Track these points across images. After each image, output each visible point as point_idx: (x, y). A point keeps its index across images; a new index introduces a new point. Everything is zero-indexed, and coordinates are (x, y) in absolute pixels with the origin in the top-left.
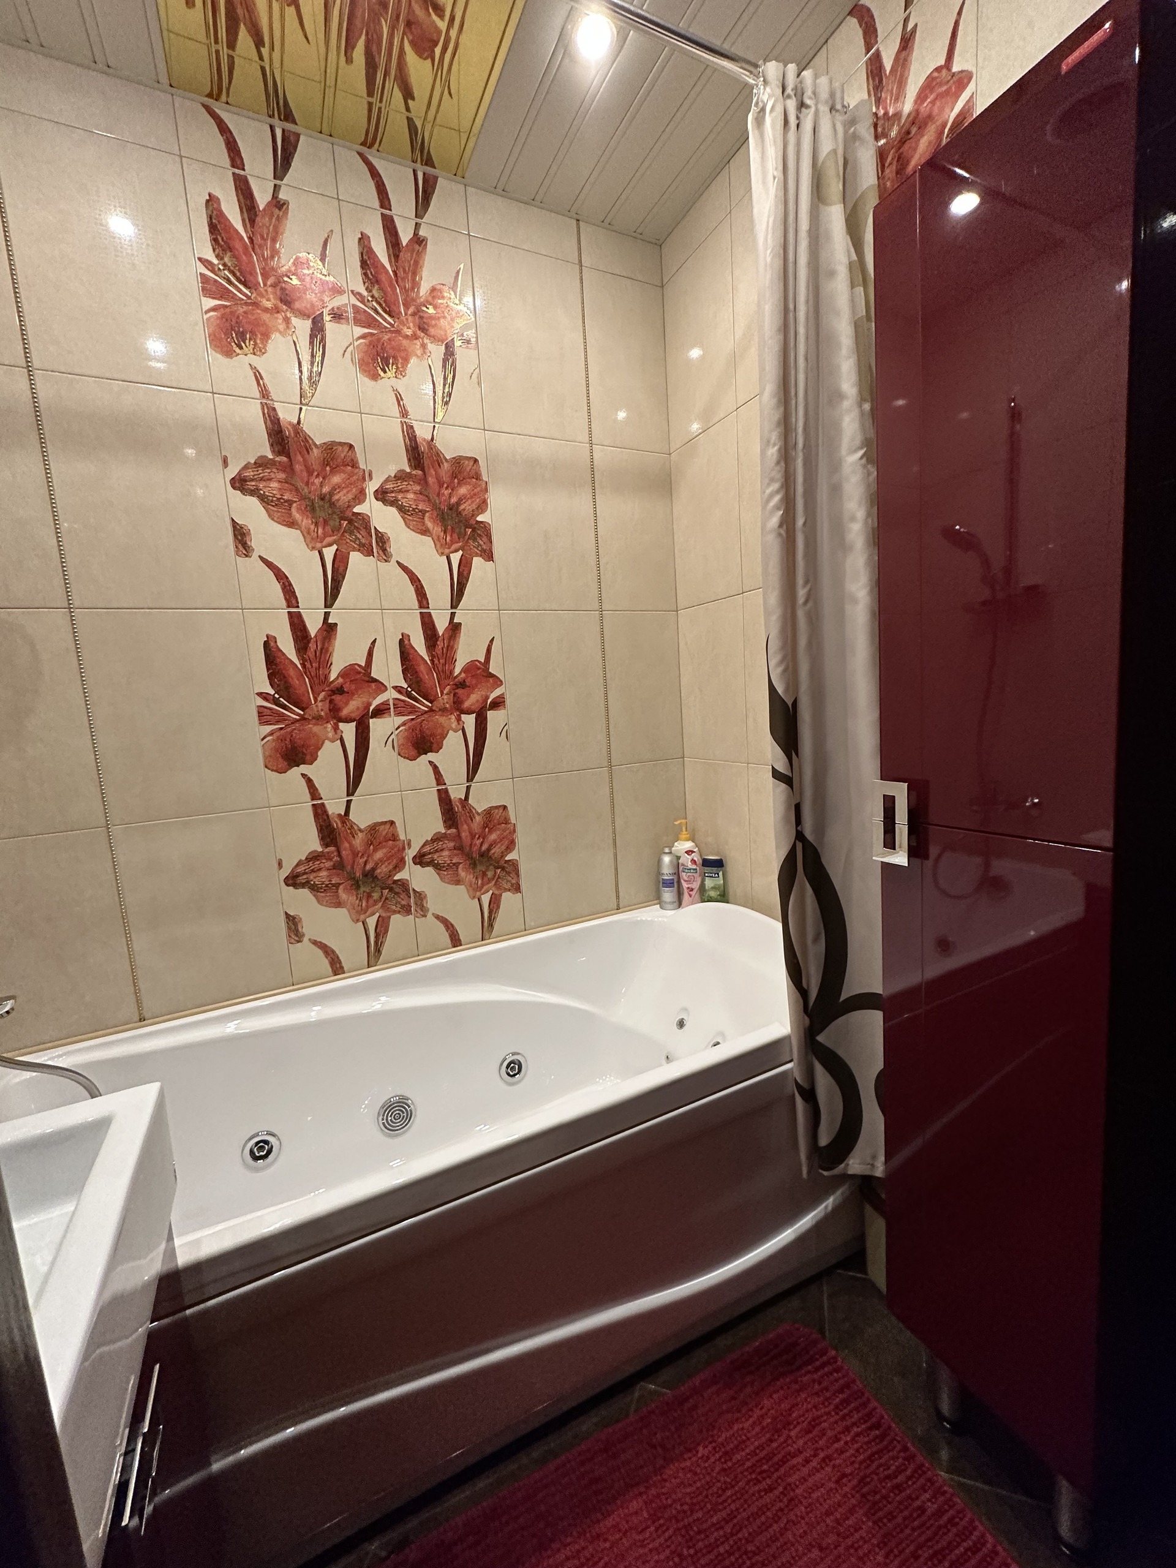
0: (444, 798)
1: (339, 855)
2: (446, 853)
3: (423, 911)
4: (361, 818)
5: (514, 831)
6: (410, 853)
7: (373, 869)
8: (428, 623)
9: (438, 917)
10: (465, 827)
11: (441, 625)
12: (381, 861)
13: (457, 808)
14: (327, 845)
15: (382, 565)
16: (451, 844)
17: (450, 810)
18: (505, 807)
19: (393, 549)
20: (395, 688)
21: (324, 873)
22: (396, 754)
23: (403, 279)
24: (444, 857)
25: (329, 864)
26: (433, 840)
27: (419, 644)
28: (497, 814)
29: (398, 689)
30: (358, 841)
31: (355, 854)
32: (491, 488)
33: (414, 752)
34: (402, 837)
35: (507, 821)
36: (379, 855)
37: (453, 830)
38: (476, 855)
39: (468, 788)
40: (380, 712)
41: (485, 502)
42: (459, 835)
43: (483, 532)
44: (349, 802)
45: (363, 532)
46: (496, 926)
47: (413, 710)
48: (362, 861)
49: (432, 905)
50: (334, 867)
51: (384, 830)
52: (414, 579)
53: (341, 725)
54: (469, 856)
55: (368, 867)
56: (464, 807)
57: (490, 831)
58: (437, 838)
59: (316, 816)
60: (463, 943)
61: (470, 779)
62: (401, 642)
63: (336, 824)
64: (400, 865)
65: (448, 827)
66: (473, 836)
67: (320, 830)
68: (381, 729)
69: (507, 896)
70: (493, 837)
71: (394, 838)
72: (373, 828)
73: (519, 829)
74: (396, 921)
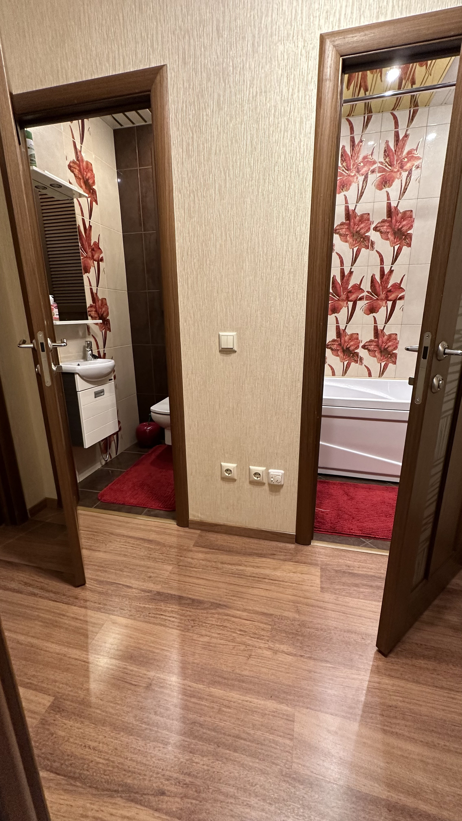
0: (376, 328)
1: (341, 341)
2: (372, 346)
3: (361, 363)
4: (349, 331)
5: (398, 343)
6: (361, 345)
7: (349, 347)
8: (382, 270)
9: (365, 366)
10: (381, 339)
11: (387, 271)
12: (352, 345)
13: (379, 332)
14: (338, 338)
15: (371, 252)
16: (375, 344)
17: (377, 333)
18: (396, 334)
19: (375, 246)
20: (367, 292)
21: (335, 346)
22: (363, 313)
23: (398, 152)
24: (372, 348)
25: (337, 343)
26: (369, 342)
27: (378, 278)
28: (393, 336)
29: (368, 292)
30: (347, 338)
31: (345, 342)
32: (415, 221)
33: (369, 313)
34: (360, 339)
35: (396, 339)
36: (352, 343)
37: (377, 339)
38: (382, 349)
39: (385, 326)
40: (361, 299)
41: (412, 226)
42: (378, 341)
43: (410, 236)
44: (346, 326)
45: (367, 241)
46: (385, 374)
47: (371, 299)
48: (346, 344)
49: (365, 362)
50: (338, 345)
51: (355, 336)
52: (381, 256)
53: (349, 302)
54: (380, 349)
55: (348, 346)
56: (382, 332)
57: (389, 342)
58: (371, 341)
59: (337, 329)
60: (372, 376)
61: (386, 323)
62: (372, 276)
63: (342, 332)
64: (357, 347)
65: (375, 338)
66: (383, 343)
67: (337, 333)
68: (360, 304)
69: (390, 365)
70: (390, 344)
71: (357, 339)
72: (352, 335)
73: (400, 343)
74: (353, 364)
